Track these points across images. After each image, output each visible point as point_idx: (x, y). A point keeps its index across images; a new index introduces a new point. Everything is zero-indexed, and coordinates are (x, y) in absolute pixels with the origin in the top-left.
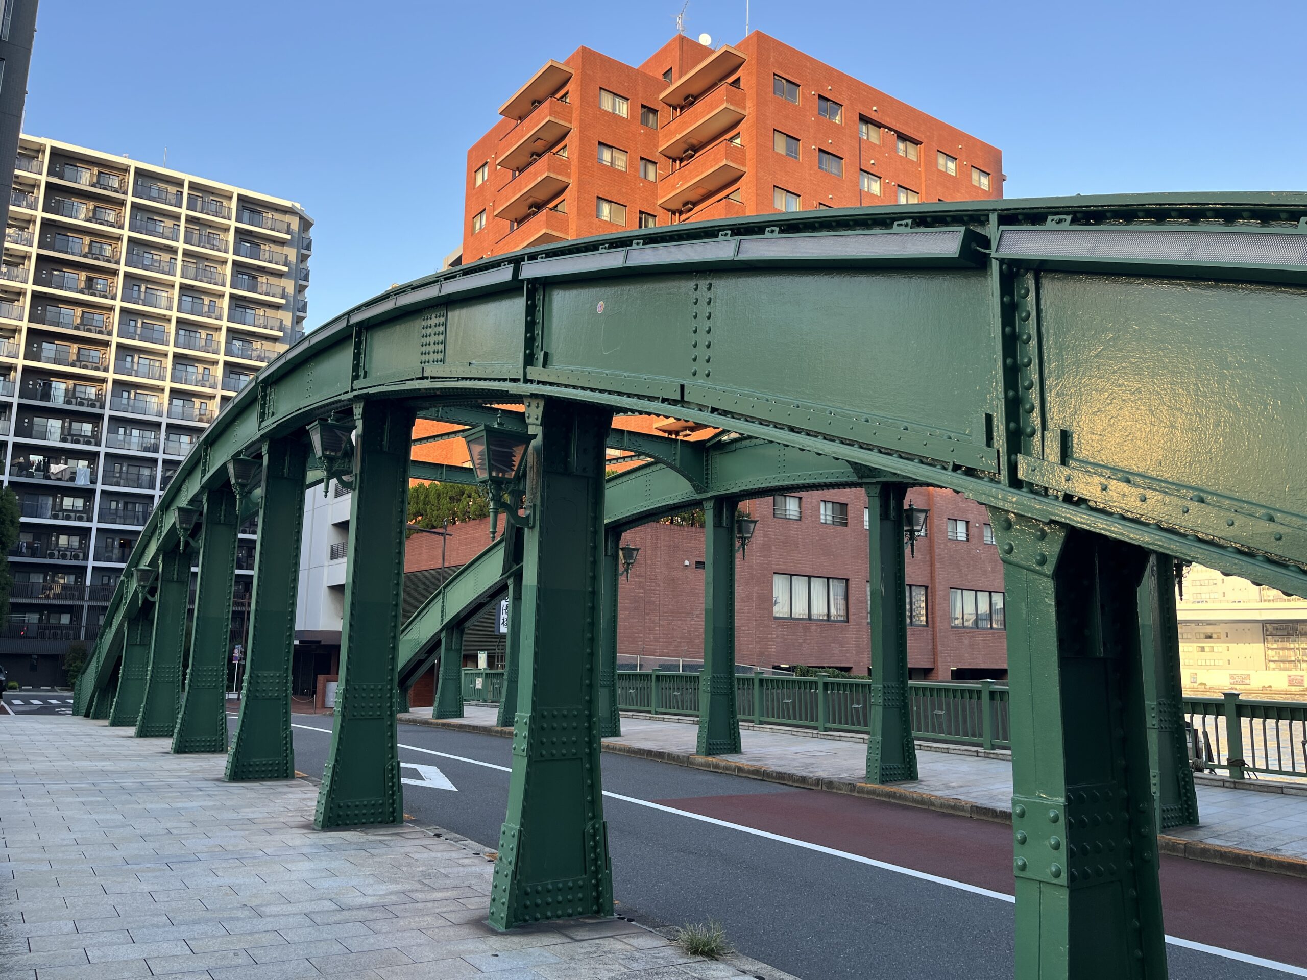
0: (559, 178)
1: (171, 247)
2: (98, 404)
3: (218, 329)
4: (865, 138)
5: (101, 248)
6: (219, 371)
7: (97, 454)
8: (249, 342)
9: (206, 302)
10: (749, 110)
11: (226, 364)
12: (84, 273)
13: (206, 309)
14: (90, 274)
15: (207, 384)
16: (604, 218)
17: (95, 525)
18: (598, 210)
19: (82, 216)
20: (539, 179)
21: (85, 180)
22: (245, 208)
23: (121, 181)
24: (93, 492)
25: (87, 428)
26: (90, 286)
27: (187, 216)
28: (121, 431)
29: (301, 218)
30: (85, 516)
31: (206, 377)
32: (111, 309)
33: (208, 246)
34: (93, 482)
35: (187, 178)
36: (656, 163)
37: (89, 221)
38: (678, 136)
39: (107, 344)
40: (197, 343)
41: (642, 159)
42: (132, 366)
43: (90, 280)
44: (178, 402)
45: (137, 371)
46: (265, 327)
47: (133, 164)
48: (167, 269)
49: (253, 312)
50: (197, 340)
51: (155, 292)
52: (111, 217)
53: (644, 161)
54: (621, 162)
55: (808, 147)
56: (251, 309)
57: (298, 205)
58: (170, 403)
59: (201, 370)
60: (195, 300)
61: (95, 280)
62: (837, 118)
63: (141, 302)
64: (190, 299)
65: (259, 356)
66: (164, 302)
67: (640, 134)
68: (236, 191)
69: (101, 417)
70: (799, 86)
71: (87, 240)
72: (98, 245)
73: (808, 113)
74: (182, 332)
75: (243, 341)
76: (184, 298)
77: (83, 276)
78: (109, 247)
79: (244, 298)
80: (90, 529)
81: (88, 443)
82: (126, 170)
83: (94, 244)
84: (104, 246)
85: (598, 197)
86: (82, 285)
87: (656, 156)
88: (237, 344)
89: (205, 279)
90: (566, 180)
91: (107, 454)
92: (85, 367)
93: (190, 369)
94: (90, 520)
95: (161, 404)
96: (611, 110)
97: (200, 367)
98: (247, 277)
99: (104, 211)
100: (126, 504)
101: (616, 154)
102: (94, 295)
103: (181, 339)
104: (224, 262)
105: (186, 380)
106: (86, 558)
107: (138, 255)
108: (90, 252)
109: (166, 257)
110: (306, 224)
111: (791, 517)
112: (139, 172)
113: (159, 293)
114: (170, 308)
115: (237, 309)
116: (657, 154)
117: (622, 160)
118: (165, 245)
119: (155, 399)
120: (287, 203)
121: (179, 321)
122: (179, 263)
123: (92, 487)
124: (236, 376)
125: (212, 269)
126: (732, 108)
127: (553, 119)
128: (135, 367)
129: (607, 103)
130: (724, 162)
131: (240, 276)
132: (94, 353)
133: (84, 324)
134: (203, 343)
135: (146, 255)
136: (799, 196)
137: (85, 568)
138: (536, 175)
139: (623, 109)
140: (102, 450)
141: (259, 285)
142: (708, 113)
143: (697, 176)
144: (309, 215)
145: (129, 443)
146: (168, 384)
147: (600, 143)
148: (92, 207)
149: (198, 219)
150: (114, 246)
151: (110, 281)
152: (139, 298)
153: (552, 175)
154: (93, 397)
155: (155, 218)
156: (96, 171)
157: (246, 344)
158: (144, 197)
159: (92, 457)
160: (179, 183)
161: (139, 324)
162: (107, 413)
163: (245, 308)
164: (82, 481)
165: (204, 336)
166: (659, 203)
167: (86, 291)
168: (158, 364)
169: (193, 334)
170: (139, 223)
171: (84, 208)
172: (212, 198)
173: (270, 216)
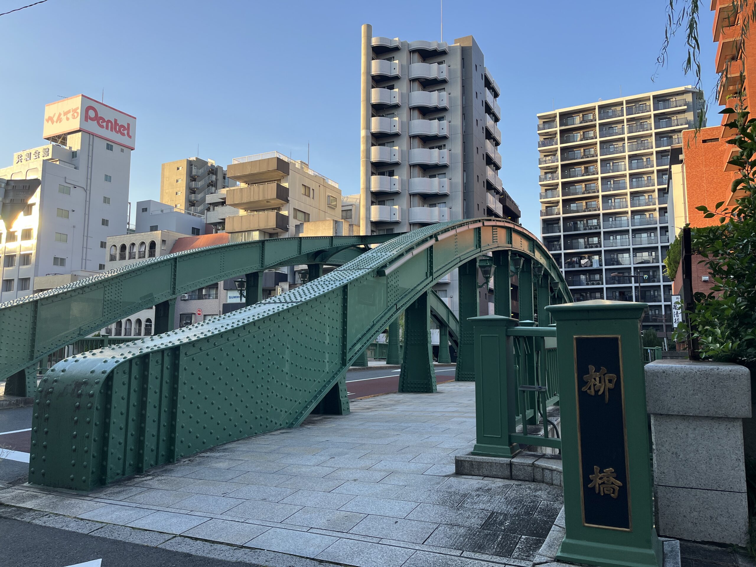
1: (622, 138)
2: (598, 227)
3: (653, 172)
6: (656, 195)
7: (601, 251)
9: (645, 160)
11: (658, 190)
12: (583, 166)
13: (645, 163)
14: (586, 166)
15: (651, 203)
17: (605, 286)
20: (721, 46)
21: (577, 121)
22: (658, 101)
23: (593, 115)
24: (602, 270)
25: (596, 240)
26: (587, 172)
27: (627, 119)
28: (611, 237)
29: (693, 93)
30: (600, 282)
31: (650, 200)
32: (597, 179)
33: (641, 130)
34: (601, 265)
35: (625, 99)
37: (581, 140)
39: (597, 197)
40: (643, 183)
42: (612, 204)
43: (586, 168)
44: (636, 217)
45: (614, 206)
47: (597, 104)
48: (621, 150)
50: (643, 181)
51: (617, 164)
57: (690, 87)
58: (632, 219)
60: (639, 161)
61: (589, 168)
63: (611, 171)
64: (636, 161)
66: (623, 168)
68: (650, 94)
69: (600, 233)
71: (582, 150)
72: (588, 150)
74: (634, 180)
76: (632, 162)
78: (593, 150)
79: (664, 151)
80: (602, 288)
81: (597, 247)
82: (594, 109)
83: (586, 150)
84: (591, 150)
86: (583, 172)
91: (605, 251)
92: (590, 211)
93: (641, 198)
94: (602, 284)
95: (627, 220)
97: (646, 195)
98: (665, 139)
99: (588, 133)
102: (589, 175)
103: (633, 184)
104: (650, 135)
107: (606, 148)
108: (584, 155)
109: (620, 144)
112: (600, 107)
113: (620, 163)
114: (625, 170)
118: (619, 138)
121: (631, 175)
123: (601, 268)
125: (646, 141)
133: (587, 191)
134: (646, 182)
135: (611, 147)
138: (721, 43)
140: (603, 249)
141: (673, 140)
145: (616, 243)
146: (629, 209)
148: (582, 133)
149: (634, 118)
150: (595, 148)
151: (595, 165)
152: (610, 169)
153: (726, 41)
154: (595, 224)
155: (613, 126)
156: (581, 115)
158: (605, 118)
160: (621, 104)
161: (612, 183)
162: (602, 230)
164: (596, 266)
165: (646, 178)
167: (585, 174)
169: (640, 179)
170: (604, 132)
171: (579, 135)
172: (640, 103)
173: (674, 99)
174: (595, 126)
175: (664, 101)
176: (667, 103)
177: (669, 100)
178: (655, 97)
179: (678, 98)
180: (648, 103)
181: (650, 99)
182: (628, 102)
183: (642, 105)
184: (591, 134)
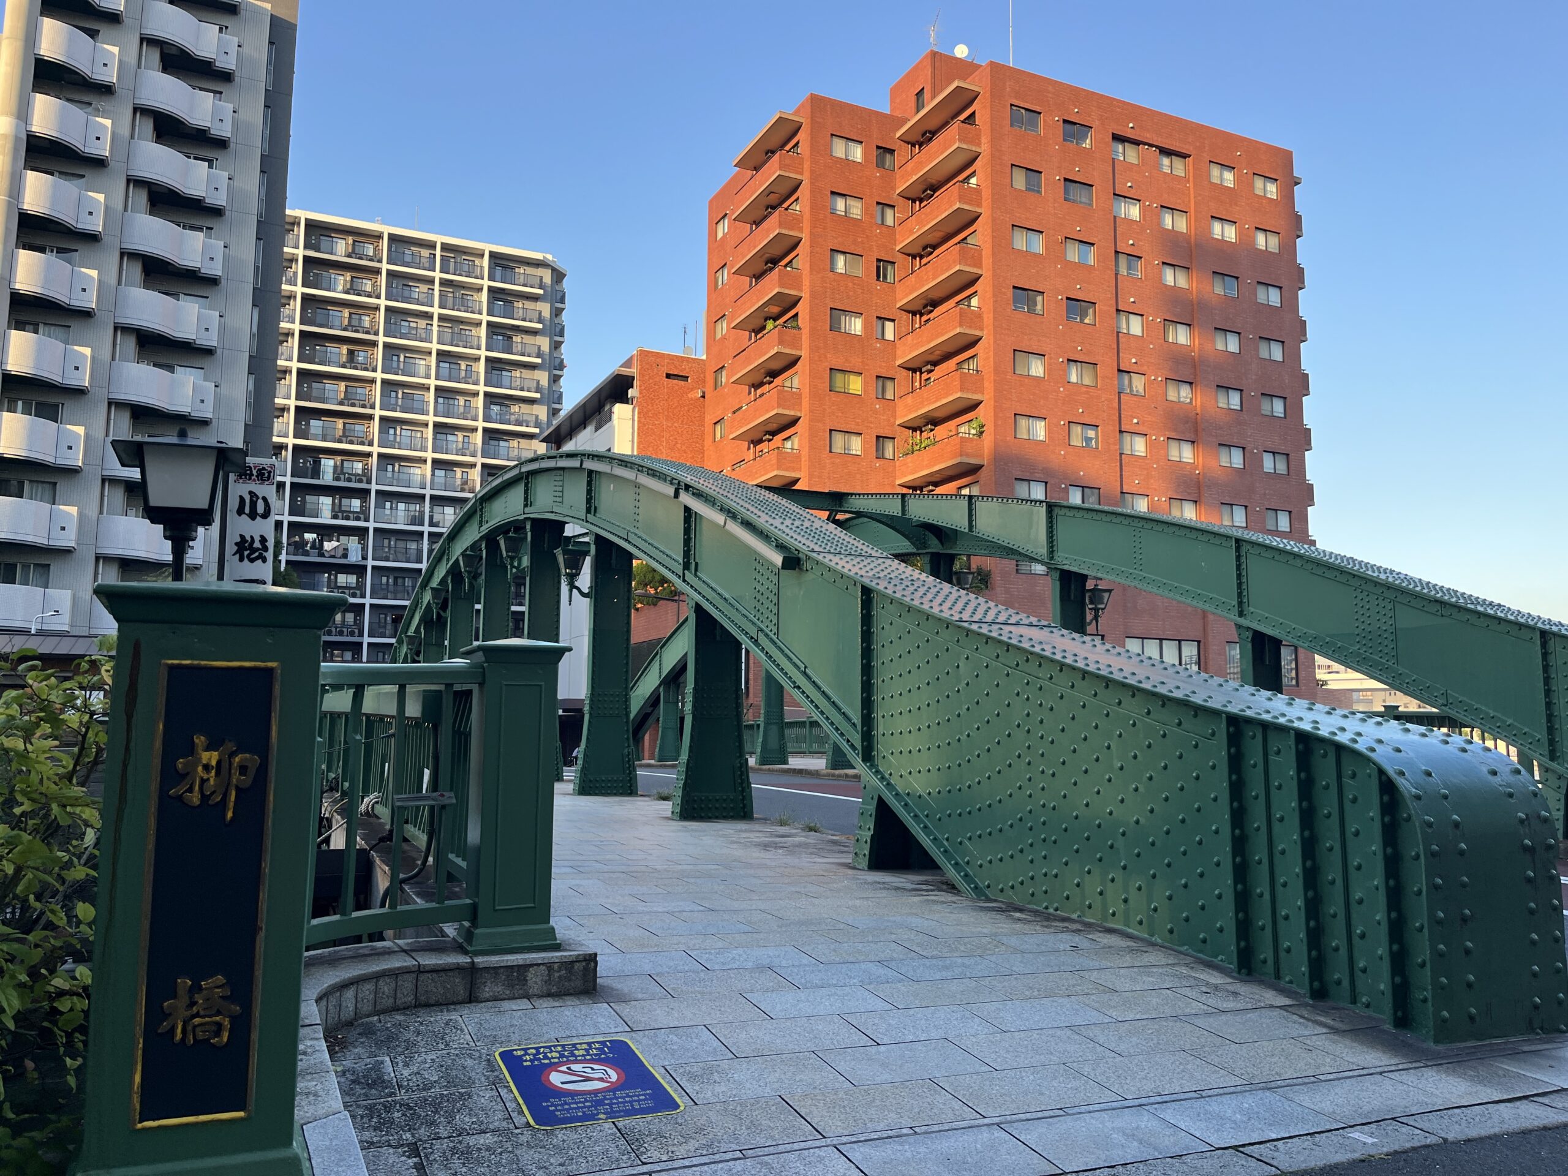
0: (792, 233)
1: (427, 313)
2: (364, 479)
3: (476, 394)
4: (1122, 158)
5: (360, 319)
6: (478, 438)
7: (367, 529)
8: (507, 406)
9: (463, 367)
10: (984, 148)
11: (485, 430)
12: (345, 347)
13: (463, 374)
14: (352, 347)
15: (468, 452)
16: (840, 271)
17: (368, 601)
18: (832, 262)
19: (340, 288)
20: (772, 236)
21: (340, 250)
22: (497, 265)
23: (376, 250)
24: (365, 567)
25: (356, 504)
26: (352, 360)
27: (441, 279)
28: (388, 505)
29: (554, 270)
30: (358, 592)
31: (466, 446)
32: (373, 381)
33: (462, 308)
34: (365, 558)
35: (439, 239)
36: (894, 207)
37: (347, 292)
38: (915, 178)
39: (370, 417)
40: (456, 411)
41: (878, 203)
42: (395, 438)
43: (351, 353)
44: (440, 473)
45: (399, 443)
46: (522, 389)
47: (387, 230)
48: (423, 336)
49: (509, 374)
50: (456, 407)
51: (412, 361)
52: (369, 288)
53: (880, 206)
54: (856, 210)
55: (1052, 178)
56: (508, 370)
57: (550, 257)
58: (433, 475)
59: (460, 439)
60: (453, 366)
61: (356, 353)
62: (1088, 141)
63: (400, 372)
64: (447, 365)
65: (517, 420)
66: (422, 371)
67: (876, 177)
68: (488, 248)
69: (368, 491)
70: (1040, 113)
71: (346, 313)
72: (357, 317)
73: (1051, 142)
74: (441, 400)
75: (501, 405)
76: (441, 364)
77: (344, 349)
78: (367, 318)
79: (499, 360)
80: (363, 605)
81: (358, 519)
82: (380, 236)
83: (353, 316)
84: (363, 317)
85: (832, 250)
86: (344, 359)
87: (894, 198)
88: (495, 408)
89: (461, 344)
90: (799, 235)
91: (375, 529)
92: (351, 442)
93: (450, 438)
94: (363, 596)
95: (424, 476)
96: (843, 157)
97: (460, 435)
98: (500, 338)
99: (360, 281)
100: (396, 579)
101: (850, 201)
102: (355, 368)
103: (440, 408)
104: (479, 324)
105: (447, 449)
106: (361, 635)
107: (395, 324)
108: (350, 324)
109: (422, 323)
110: (559, 276)
111: (1037, 572)
112: (393, 238)
113: (417, 361)
114: (428, 377)
115: (494, 372)
116: (895, 196)
117: (857, 207)
118: (421, 312)
119: (418, 471)
120: (539, 256)
121: (438, 389)
122: (435, 328)
123: (363, 563)
124: (496, 443)
125: (467, 333)
126: (964, 146)
127: (783, 173)
128: (398, 439)
129: (839, 149)
130: (958, 205)
131: (495, 337)
132: (359, 428)
133: (348, 399)
134: (461, 410)
135: (403, 323)
136: (1042, 232)
137: (361, 644)
138: (768, 231)
139: (857, 153)
140: (371, 525)
141: (514, 345)
142: (942, 153)
143: (933, 219)
144: (561, 266)
145: (396, 517)
146: (429, 455)
147: (832, 193)
148: (349, 278)
149: (452, 281)
150: (372, 316)
151: (370, 352)
152: (398, 367)
153: (784, 232)
154: (360, 472)
155: (410, 284)
156: (350, 240)
157: (504, 408)
158: (399, 263)
159: (362, 533)
160: (432, 246)
161: (400, 395)
162: (374, 487)
163: (501, 370)
164: (354, 558)
165: (462, 403)
166: (897, 249)
167: (348, 365)
168: (419, 435)
169: (451, 402)
170: (394, 290)
171: (341, 280)
172: (464, 257)
173: (522, 271)
174: (378, 272)
175: (504, 267)
176: (508, 273)
177: (512, 268)
178: (493, 255)
179: (530, 270)
180: (477, 262)
181: (482, 256)
182: (445, 247)
183: (467, 262)
184: (368, 286)
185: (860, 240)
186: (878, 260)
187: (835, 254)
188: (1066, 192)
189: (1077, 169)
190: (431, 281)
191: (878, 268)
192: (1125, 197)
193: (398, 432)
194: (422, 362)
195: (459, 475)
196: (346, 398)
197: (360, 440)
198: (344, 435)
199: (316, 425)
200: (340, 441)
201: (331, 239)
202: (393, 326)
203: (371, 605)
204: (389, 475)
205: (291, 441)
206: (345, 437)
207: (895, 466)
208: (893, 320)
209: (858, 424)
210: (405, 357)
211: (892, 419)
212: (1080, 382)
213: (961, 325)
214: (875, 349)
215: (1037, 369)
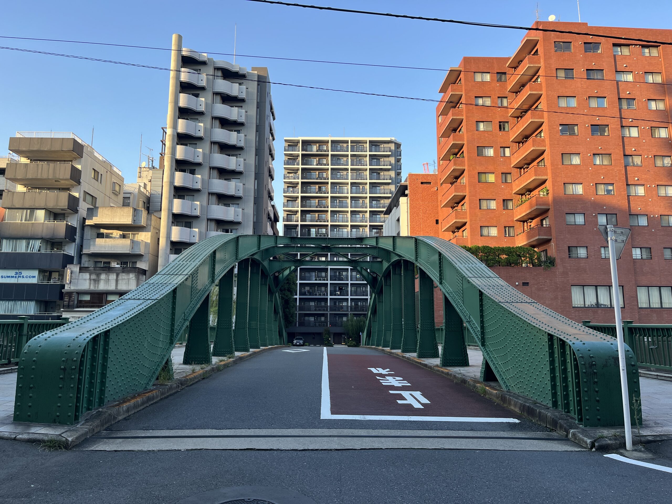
0: (458, 117)
1: (346, 168)
2: (326, 235)
3: (366, 198)
4: (620, 54)
5: (323, 175)
6: (368, 215)
7: (327, 254)
8: (379, 201)
9: (361, 188)
10: (542, 64)
11: (370, 211)
12: (317, 186)
13: (361, 190)
14: (320, 186)
15: (364, 221)
16: (481, 130)
18: (477, 127)
19: (315, 164)
20: (450, 120)
21: (314, 149)
22: (373, 145)
23: (327, 147)
26: (320, 190)
27: (351, 154)
29: (395, 143)
30: (326, 278)
31: (363, 218)
32: (327, 197)
33: (360, 165)
35: (349, 139)
36: (507, 97)
37: (317, 165)
38: (514, 83)
39: (327, 211)
40: (359, 205)
41: (498, 97)
42: (337, 218)
43: (320, 188)
44: (354, 230)
45: (339, 220)
46: (384, 194)
47: (330, 139)
48: (346, 177)
49: (379, 188)
51: (342, 188)
53: (500, 99)
55: (580, 71)
57: (393, 139)
58: (351, 231)
59: (361, 216)
60: (358, 188)
63: (337, 193)
64: (355, 188)
65: (383, 206)
66: (346, 191)
68: (368, 139)
70: (571, 42)
71: (317, 173)
72: (321, 174)
73: (578, 54)
74: (353, 202)
75: (376, 201)
76: (353, 188)
78: (325, 174)
79: (375, 183)
80: (327, 284)
82: (328, 142)
83: (320, 174)
84: (323, 173)
85: (476, 121)
86: (317, 190)
88: (374, 202)
89: (360, 178)
91: (331, 254)
92: (321, 222)
93: (358, 216)
94: (327, 280)
95: (348, 232)
96: (481, 80)
97: (361, 214)
98: (375, 174)
99: (322, 160)
101: (484, 99)
102: (321, 193)
103: (353, 204)
104: (366, 170)
105: (356, 221)
106: (327, 295)
107: (335, 174)
108: (319, 177)
109: (345, 173)
110: (398, 146)
111: (581, 257)
112: (333, 142)
113: (344, 188)
114: (348, 193)
115: (373, 188)
116: (507, 93)
117: (488, 101)
118: (344, 168)
119: (346, 230)
120: (388, 139)
121: (351, 197)
122: (350, 174)
124: (375, 216)
125: (362, 174)
126: (532, 65)
127: (453, 93)
129: (479, 77)
130: (529, 93)
131: (373, 174)
132: (323, 216)
133: (319, 206)
135: (338, 174)
136: (575, 97)
137: (327, 299)
139: (487, 77)
141: (381, 176)
142: (523, 70)
143: (521, 100)
144: (399, 141)
146: (349, 224)
147: (476, 97)
148: (318, 160)
149: (355, 155)
151: (326, 186)
152: (337, 191)
153: (454, 117)
154: (325, 233)
155: (340, 158)
156: (318, 145)
158: (335, 151)
160: (347, 142)
161: (338, 202)
163: (376, 187)
165: (361, 202)
166: (509, 115)
167: (319, 192)
168: (346, 216)
169: (357, 202)
170: (334, 162)
171: (315, 161)
172: (359, 144)
173: (383, 146)
174: (328, 155)
175: (376, 146)
176: (377, 148)
177: (379, 145)
178: (370, 142)
179: (386, 145)
180: (365, 146)
181: (367, 143)
182: (352, 142)
183: (361, 146)
184: (325, 161)
185: (490, 115)
186: (500, 122)
187: (479, 123)
188: (588, 75)
189: (594, 64)
190: (347, 156)
191: (500, 126)
192: (623, 72)
193: (338, 216)
194: (346, 188)
195: (361, 230)
196: (318, 205)
197: (324, 220)
198: (318, 219)
199: (308, 216)
200: (317, 221)
201: (311, 146)
202: (334, 175)
203: (330, 283)
204: (335, 232)
205: (299, 223)
206: (319, 220)
207: (513, 212)
208: (509, 147)
209: (493, 195)
210: (339, 186)
211: (511, 192)
212: (601, 164)
213: (533, 146)
214: (500, 161)
215: (576, 160)
